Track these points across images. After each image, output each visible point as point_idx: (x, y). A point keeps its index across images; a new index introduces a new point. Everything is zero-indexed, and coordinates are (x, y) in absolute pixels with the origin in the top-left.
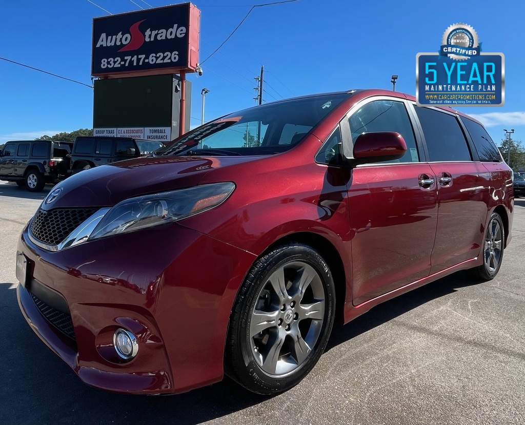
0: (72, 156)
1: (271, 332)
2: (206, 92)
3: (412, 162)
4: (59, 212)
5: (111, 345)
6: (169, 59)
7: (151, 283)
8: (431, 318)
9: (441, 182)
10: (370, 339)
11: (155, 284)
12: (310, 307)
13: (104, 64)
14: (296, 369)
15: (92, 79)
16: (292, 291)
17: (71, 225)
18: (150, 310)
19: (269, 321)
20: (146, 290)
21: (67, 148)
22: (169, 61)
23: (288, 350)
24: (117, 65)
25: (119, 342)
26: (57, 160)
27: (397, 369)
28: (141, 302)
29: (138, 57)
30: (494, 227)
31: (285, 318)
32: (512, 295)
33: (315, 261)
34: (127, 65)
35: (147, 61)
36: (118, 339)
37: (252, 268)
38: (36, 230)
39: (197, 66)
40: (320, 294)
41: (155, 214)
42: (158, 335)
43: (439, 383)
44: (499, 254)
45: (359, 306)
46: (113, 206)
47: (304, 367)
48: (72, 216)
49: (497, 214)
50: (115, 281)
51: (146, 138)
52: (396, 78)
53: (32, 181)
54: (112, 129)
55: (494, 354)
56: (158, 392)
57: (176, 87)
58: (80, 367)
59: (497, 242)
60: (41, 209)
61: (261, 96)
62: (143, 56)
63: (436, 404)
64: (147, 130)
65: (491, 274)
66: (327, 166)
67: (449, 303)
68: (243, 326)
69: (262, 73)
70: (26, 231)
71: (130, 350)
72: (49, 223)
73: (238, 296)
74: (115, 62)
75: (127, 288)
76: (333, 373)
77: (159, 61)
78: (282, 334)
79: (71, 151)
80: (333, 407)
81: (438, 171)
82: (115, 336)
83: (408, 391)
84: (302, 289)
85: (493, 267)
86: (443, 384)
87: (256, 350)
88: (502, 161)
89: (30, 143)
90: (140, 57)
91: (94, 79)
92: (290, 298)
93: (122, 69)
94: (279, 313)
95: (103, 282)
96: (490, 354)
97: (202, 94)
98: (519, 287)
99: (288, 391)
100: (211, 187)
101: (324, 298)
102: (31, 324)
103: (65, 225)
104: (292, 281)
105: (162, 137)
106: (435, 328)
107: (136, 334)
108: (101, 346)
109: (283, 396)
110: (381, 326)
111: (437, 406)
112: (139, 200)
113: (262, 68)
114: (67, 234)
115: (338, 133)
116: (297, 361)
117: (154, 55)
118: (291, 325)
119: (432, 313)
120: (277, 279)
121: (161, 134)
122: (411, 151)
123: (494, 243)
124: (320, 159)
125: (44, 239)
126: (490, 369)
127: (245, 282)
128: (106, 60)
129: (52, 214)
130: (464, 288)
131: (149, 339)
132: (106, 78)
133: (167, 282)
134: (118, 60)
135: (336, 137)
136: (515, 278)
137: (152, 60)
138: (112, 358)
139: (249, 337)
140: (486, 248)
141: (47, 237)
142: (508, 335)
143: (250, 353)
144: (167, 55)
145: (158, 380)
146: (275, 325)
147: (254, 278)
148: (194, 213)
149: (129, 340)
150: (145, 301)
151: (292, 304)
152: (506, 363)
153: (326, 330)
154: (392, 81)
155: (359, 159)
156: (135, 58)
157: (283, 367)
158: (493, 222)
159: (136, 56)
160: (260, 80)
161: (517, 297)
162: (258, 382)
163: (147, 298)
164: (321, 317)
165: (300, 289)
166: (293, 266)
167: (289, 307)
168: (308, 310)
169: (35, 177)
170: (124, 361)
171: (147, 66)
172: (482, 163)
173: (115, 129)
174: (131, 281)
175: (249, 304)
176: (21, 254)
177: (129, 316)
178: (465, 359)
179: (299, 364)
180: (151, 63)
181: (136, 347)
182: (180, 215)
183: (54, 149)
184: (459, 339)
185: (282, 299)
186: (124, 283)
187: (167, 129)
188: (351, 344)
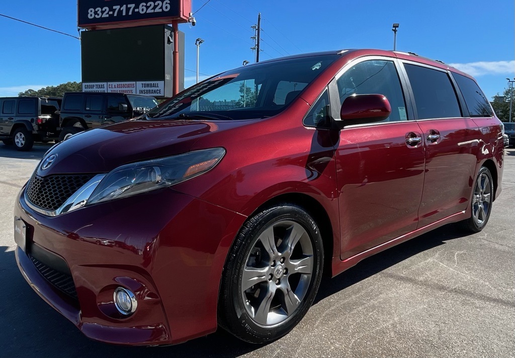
0: (61, 112)
1: (262, 287)
2: (200, 42)
3: (400, 120)
4: (56, 179)
5: (112, 302)
6: (160, 9)
7: (148, 244)
8: (418, 269)
9: (428, 139)
10: (359, 291)
11: (151, 245)
12: (299, 262)
13: (91, 14)
14: (286, 320)
15: (79, 30)
16: (281, 248)
17: (68, 191)
18: (148, 269)
19: (259, 277)
20: (143, 250)
21: (56, 104)
22: (161, 10)
23: (278, 303)
24: (105, 15)
25: (119, 300)
26: (45, 117)
27: (381, 317)
28: (138, 261)
29: (127, 6)
30: (483, 181)
31: (275, 273)
32: (497, 246)
33: (304, 220)
34: (115, 15)
35: (136, 10)
36: (118, 296)
37: (243, 228)
38: (33, 196)
39: (190, 16)
40: (308, 250)
41: (149, 180)
42: (154, 292)
43: (418, 329)
44: (488, 206)
45: (347, 260)
46: (108, 173)
47: (294, 317)
48: (69, 182)
49: (486, 168)
50: (113, 243)
51: (138, 93)
52: (398, 27)
53: (20, 140)
54: (102, 83)
55: (472, 300)
56: (157, 343)
57: (169, 38)
58: (83, 323)
59: (486, 196)
60: (37, 175)
61: (258, 45)
62: (133, 6)
63: (414, 347)
64: (139, 83)
65: (480, 226)
66: (315, 129)
67: (437, 255)
68: (235, 281)
69: (259, 21)
70: (22, 196)
71: (129, 306)
72: (46, 189)
73: (230, 253)
74: (103, 12)
75: (125, 249)
76: (322, 323)
77: (149, 11)
78: (273, 288)
79: (60, 107)
80: (319, 353)
81: (426, 129)
82: (115, 294)
83: (389, 337)
84: (291, 246)
85: (482, 220)
86: (422, 330)
87: (248, 303)
88: (494, 115)
89: (16, 100)
90: (129, 6)
91: (81, 30)
92: (280, 254)
93: (111, 19)
94: (270, 269)
95: (100, 244)
96: (469, 300)
97: (196, 44)
98: (505, 238)
99: (279, 340)
100: (202, 153)
101: (312, 254)
102: (32, 285)
103: (62, 191)
104: (282, 239)
105: (155, 92)
106: (421, 278)
107: (134, 292)
108: (103, 303)
109: (274, 344)
110: (369, 278)
111: (413, 349)
112: (133, 166)
113: (259, 16)
114: (64, 199)
115: (326, 95)
116: (287, 312)
117: (144, 4)
118: (281, 279)
119: (419, 265)
120: (267, 238)
121: (154, 89)
122: (400, 110)
123: (483, 196)
124: (308, 122)
125: (41, 204)
126: (466, 315)
127: (236, 241)
128: (93, 10)
129: (48, 180)
130: (453, 240)
131: (147, 296)
132: (94, 29)
133: (162, 243)
134: (106, 10)
135: (324, 100)
136: (502, 229)
137: (143, 10)
138: (112, 313)
139: (241, 291)
140: (475, 202)
141: (44, 202)
142: (487, 283)
143: (242, 306)
144: (159, 4)
145: (157, 333)
146: (265, 280)
147: (244, 238)
148: (187, 178)
149: (128, 297)
150: (143, 261)
151: (282, 260)
152: (482, 308)
153: (315, 283)
154: (393, 30)
155: (347, 120)
156: (124, 8)
157: (274, 318)
158: (482, 176)
159: (125, 6)
160: (257, 28)
161: (501, 248)
162: (250, 332)
163: (144, 258)
164: (310, 271)
165: (290, 246)
166: (283, 224)
167: (279, 263)
168: (297, 265)
169: (23, 136)
170: (124, 316)
171: (137, 16)
172: (472, 118)
173: (105, 84)
174: (129, 243)
175: (240, 262)
176: (19, 219)
177: (128, 275)
178: (444, 306)
179: (289, 315)
180: (141, 12)
181: (135, 304)
182: (173, 180)
183: (42, 106)
184: (442, 288)
185: (272, 256)
186: (121, 245)
187: (161, 83)
188: (340, 295)
